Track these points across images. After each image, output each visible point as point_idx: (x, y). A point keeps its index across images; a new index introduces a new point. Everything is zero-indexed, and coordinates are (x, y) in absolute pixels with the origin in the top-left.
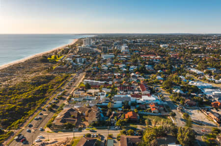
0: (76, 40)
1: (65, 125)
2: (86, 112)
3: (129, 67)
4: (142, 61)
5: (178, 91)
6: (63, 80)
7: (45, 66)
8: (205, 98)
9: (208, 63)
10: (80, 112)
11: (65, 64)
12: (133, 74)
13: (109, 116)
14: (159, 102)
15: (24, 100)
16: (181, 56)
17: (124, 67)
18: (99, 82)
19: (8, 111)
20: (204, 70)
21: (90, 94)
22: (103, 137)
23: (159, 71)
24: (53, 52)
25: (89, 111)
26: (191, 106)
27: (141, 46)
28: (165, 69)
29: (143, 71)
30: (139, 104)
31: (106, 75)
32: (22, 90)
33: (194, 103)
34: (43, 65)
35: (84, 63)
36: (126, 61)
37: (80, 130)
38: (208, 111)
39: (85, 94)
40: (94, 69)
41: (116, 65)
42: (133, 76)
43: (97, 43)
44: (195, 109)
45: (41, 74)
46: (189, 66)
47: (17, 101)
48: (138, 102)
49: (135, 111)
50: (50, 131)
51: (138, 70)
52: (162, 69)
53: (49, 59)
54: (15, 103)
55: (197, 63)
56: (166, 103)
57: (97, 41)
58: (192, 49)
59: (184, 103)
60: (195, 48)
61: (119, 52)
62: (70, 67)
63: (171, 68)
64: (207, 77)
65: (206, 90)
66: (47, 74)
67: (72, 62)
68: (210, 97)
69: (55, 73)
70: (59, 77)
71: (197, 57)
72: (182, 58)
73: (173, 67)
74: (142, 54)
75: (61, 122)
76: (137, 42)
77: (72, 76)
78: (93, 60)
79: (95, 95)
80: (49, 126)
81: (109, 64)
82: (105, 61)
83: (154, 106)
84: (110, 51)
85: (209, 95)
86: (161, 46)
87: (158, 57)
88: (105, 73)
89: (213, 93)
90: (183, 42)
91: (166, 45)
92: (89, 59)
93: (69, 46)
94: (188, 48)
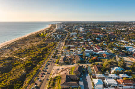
0: (51, 25)
1: (65, 63)
2: (73, 58)
3: (87, 39)
4: (93, 36)
5: (116, 49)
6: (53, 45)
7: (40, 39)
8: (129, 52)
9: (130, 37)
10: (70, 58)
11: (51, 38)
12: (90, 42)
13: (85, 59)
14: (107, 54)
15: (39, 54)
16: (114, 34)
17: (84, 39)
18: (74, 46)
19: (34, 58)
20: (128, 40)
21: (72, 51)
22: (84, 67)
23: (103, 41)
24: (40, 32)
25: (74, 57)
26: (123, 55)
27: (90, 28)
28: (107, 40)
29: (95, 41)
30: (98, 54)
31: (76, 42)
32: (34, 50)
33: (124, 54)
34: (38, 39)
35: (61, 37)
36: (85, 36)
37: (72, 64)
38: (131, 57)
39: (69, 51)
40: (68, 40)
41: (80, 38)
42: (91, 43)
43: (64, 27)
44: (125, 56)
45: (39, 43)
46: (120, 39)
47: (35, 54)
48: (97, 53)
49: (96, 57)
50: (59, 65)
51: (92, 41)
52: (105, 40)
53: (40, 35)
54: (35, 55)
55: (124, 37)
56: (110, 54)
57: (64, 26)
58: (121, 30)
59: (119, 54)
60: (122, 30)
61: (79, 32)
62: (54, 39)
63: (110, 40)
64: (130, 44)
65: (130, 49)
66: (43, 43)
67: (54, 36)
68: (132, 52)
69: (48, 42)
70: (50, 44)
71: (124, 34)
72: (115, 35)
73: (111, 39)
74: (92, 33)
75: (63, 61)
76: (87, 26)
77: (57, 44)
78: (66, 36)
79: (74, 51)
80: (58, 63)
81: (76, 37)
82: (72, 36)
83: (105, 55)
84: (74, 31)
85: (131, 51)
86: (102, 28)
87: (102, 34)
88: (75, 42)
89: (133, 50)
90: (115, 26)
91: (105, 28)
92: (63, 35)
93: (48, 28)
94: (118, 29)
